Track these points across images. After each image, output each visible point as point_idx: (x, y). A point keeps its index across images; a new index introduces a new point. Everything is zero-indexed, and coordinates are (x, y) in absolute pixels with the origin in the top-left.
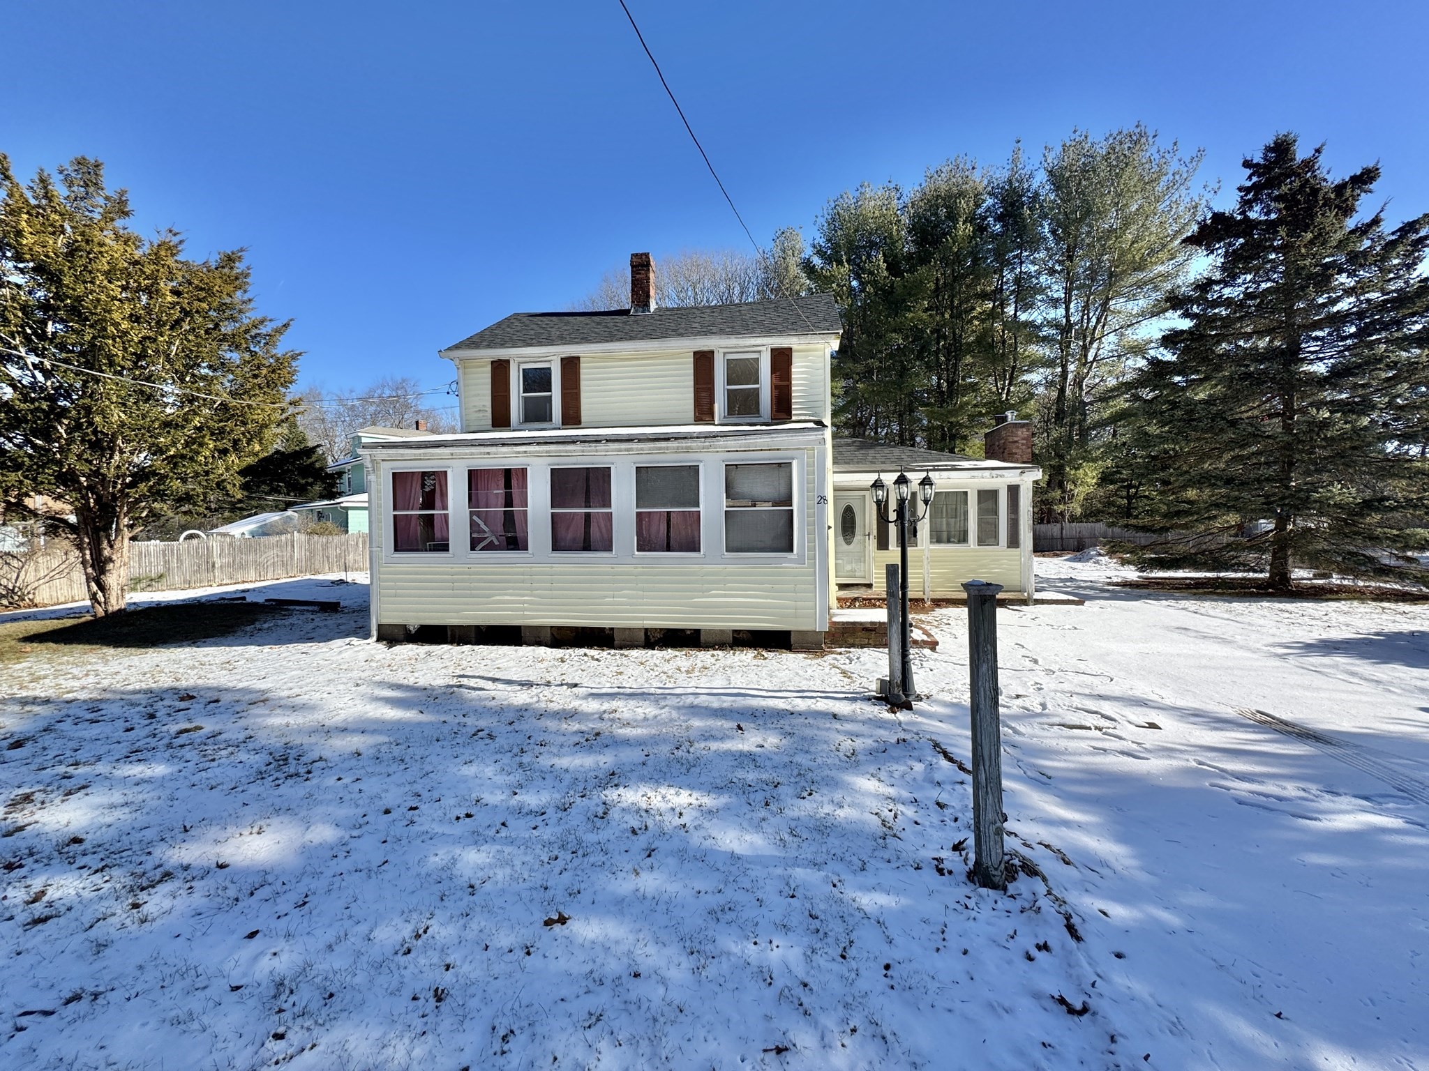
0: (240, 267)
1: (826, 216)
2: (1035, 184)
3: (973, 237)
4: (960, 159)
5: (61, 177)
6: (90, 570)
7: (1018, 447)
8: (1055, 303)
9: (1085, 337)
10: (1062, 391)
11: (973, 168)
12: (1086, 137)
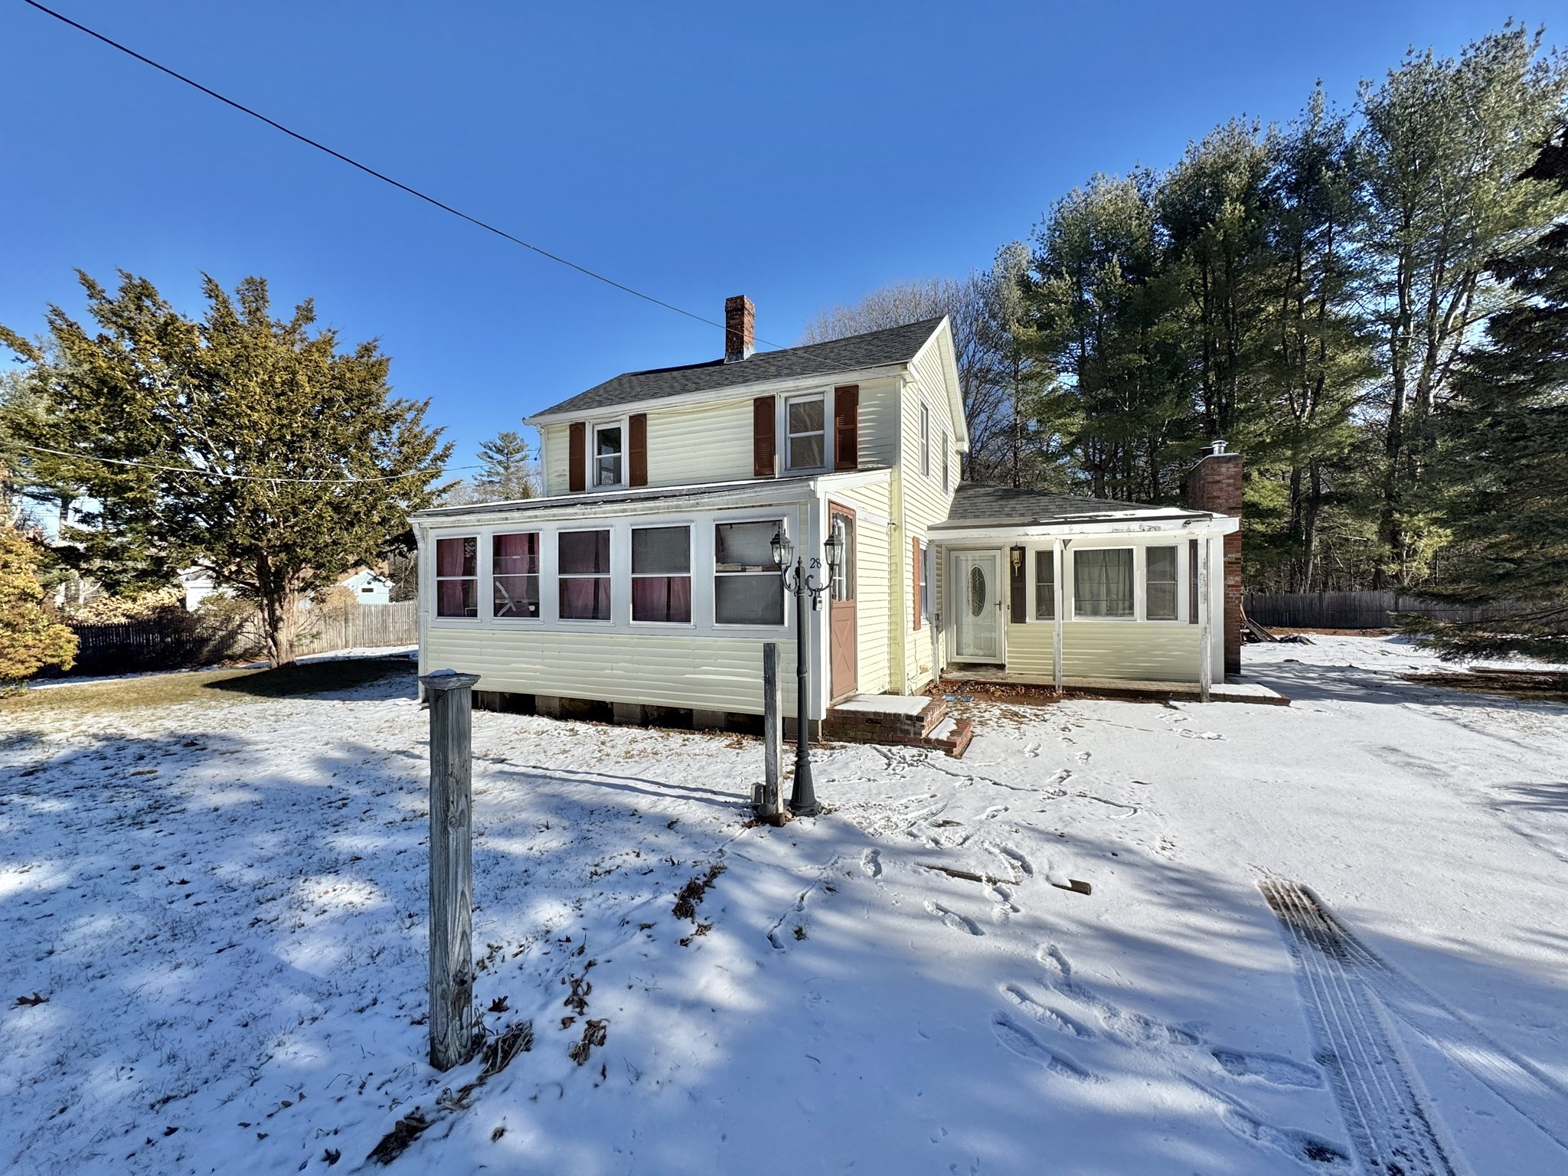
0: (376, 356)
1: (1048, 222)
2: (1349, 134)
3: (1247, 218)
4: (1236, 122)
5: (239, 297)
6: (268, 628)
7: (1221, 490)
8: (1384, 290)
9: (1431, 332)
10: (1396, 406)
11: (1256, 130)
12: (1428, 56)
